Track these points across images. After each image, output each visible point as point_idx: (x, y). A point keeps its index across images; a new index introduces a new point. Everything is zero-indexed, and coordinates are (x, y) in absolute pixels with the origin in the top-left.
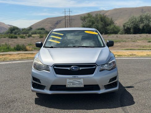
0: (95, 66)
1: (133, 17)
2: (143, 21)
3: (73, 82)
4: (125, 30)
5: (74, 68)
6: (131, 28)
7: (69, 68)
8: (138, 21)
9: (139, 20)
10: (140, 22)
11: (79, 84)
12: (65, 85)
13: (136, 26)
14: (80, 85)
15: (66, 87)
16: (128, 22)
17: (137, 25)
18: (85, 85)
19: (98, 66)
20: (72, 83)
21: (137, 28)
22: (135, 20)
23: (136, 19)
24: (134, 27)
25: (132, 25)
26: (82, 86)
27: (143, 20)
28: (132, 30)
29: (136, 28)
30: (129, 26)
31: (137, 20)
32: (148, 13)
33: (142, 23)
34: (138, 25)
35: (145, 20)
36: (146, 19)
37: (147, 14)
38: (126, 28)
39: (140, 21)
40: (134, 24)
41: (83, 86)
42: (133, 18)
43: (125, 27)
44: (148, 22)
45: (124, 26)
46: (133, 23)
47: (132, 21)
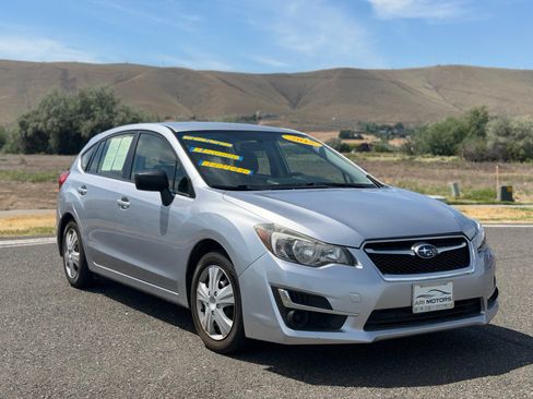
0: (464, 240)
1: (56, 95)
2: (91, 111)
3: (430, 293)
4: (27, 139)
5: (425, 250)
6: (49, 132)
8: (75, 109)
9: (79, 108)
10: (83, 116)
11: (444, 299)
12: (411, 308)
13: (68, 128)
14: (445, 303)
15: (414, 312)
16: (37, 113)
17: (71, 125)
20: (426, 299)
21: (73, 134)
22: (62, 104)
23: (65, 103)
24: (61, 129)
25: (53, 123)
26: (450, 305)
27: (92, 107)
28: (52, 142)
29: (67, 133)
30: (41, 125)
31: (71, 107)
32: (107, 88)
33: (88, 118)
34: (74, 123)
35: (99, 108)
36: (103, 107)
37: (102, 89)
38: (30, 131)
39: (80, 112)
40: (63, 120)
41: (453, 306)
42: (55, 99)
43: (28, 127)
44: (107, 116)
45: (23, 125)
46: (56, 117)
47: (52, 110)
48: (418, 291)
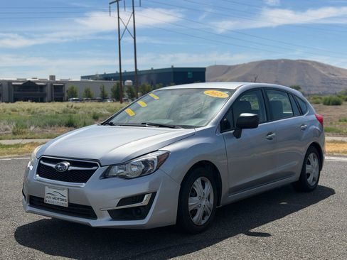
0: (96, 165)
3: (55, 193)
5: (59, 167)
7: (54, 166)
11: (62, 200)
12: (43, 199)
14: (63, 202)
15: (45, 202)
18: (70, 204)
19: (101, 166)
20: (52, 196)
26: (65, 204)
41: (67, 206)
48: (47, 190)
